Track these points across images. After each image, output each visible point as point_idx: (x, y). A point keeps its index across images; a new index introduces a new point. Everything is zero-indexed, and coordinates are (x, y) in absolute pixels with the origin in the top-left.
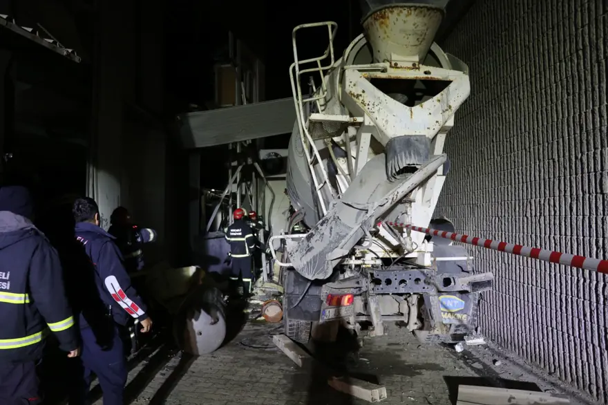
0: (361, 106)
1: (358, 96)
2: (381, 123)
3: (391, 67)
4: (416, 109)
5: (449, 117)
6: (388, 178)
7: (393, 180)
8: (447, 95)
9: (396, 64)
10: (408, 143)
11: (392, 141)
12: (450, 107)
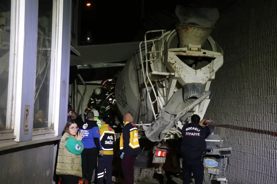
0: (174, 68)
1: (173, 64)
2: (182, 77)
3: (188, 50)
4: (198, 71)
5: (213, 75)
6: (184, 101)
7: (186, 101)
8: (213, 64)
9: (190, 49)
10: (194, 86)
11: (187, 85)
12: (213, 70)
